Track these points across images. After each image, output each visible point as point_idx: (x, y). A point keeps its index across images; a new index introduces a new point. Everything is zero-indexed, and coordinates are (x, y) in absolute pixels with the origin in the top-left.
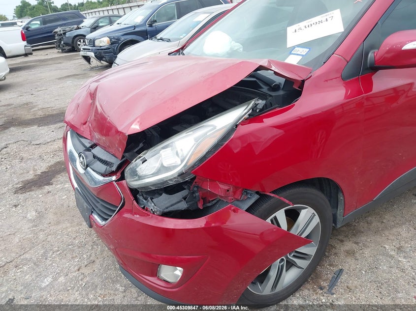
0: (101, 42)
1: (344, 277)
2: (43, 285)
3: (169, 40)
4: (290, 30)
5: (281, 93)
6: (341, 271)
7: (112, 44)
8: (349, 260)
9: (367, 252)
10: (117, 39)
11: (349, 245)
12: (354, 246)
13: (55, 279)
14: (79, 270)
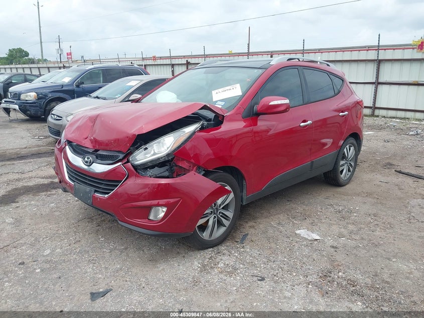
0: (27, 96)
1: (249, 237)
2: (45, 254)
3: (105, 99)
4: (214, 92)
5: (212, 122)
6: (248, 234)
7: (39, 99)
8: (251, 230)
9: (261, 226)
10: (44, 95)
11: (251, 224)
12: (254, 224)
13: (53, 251)
14: (70, 245)
